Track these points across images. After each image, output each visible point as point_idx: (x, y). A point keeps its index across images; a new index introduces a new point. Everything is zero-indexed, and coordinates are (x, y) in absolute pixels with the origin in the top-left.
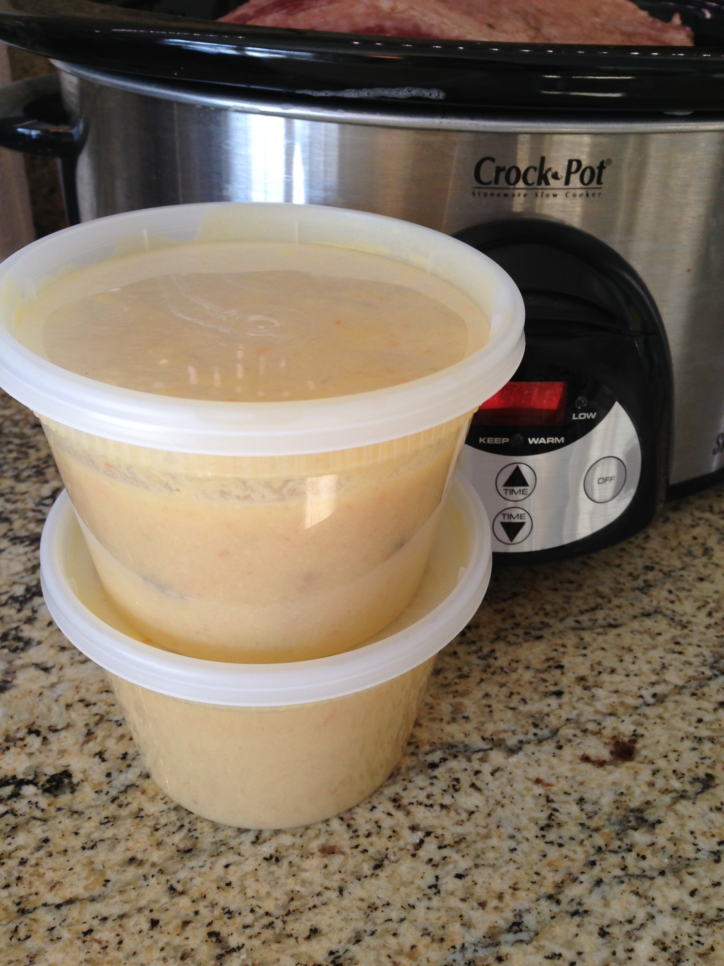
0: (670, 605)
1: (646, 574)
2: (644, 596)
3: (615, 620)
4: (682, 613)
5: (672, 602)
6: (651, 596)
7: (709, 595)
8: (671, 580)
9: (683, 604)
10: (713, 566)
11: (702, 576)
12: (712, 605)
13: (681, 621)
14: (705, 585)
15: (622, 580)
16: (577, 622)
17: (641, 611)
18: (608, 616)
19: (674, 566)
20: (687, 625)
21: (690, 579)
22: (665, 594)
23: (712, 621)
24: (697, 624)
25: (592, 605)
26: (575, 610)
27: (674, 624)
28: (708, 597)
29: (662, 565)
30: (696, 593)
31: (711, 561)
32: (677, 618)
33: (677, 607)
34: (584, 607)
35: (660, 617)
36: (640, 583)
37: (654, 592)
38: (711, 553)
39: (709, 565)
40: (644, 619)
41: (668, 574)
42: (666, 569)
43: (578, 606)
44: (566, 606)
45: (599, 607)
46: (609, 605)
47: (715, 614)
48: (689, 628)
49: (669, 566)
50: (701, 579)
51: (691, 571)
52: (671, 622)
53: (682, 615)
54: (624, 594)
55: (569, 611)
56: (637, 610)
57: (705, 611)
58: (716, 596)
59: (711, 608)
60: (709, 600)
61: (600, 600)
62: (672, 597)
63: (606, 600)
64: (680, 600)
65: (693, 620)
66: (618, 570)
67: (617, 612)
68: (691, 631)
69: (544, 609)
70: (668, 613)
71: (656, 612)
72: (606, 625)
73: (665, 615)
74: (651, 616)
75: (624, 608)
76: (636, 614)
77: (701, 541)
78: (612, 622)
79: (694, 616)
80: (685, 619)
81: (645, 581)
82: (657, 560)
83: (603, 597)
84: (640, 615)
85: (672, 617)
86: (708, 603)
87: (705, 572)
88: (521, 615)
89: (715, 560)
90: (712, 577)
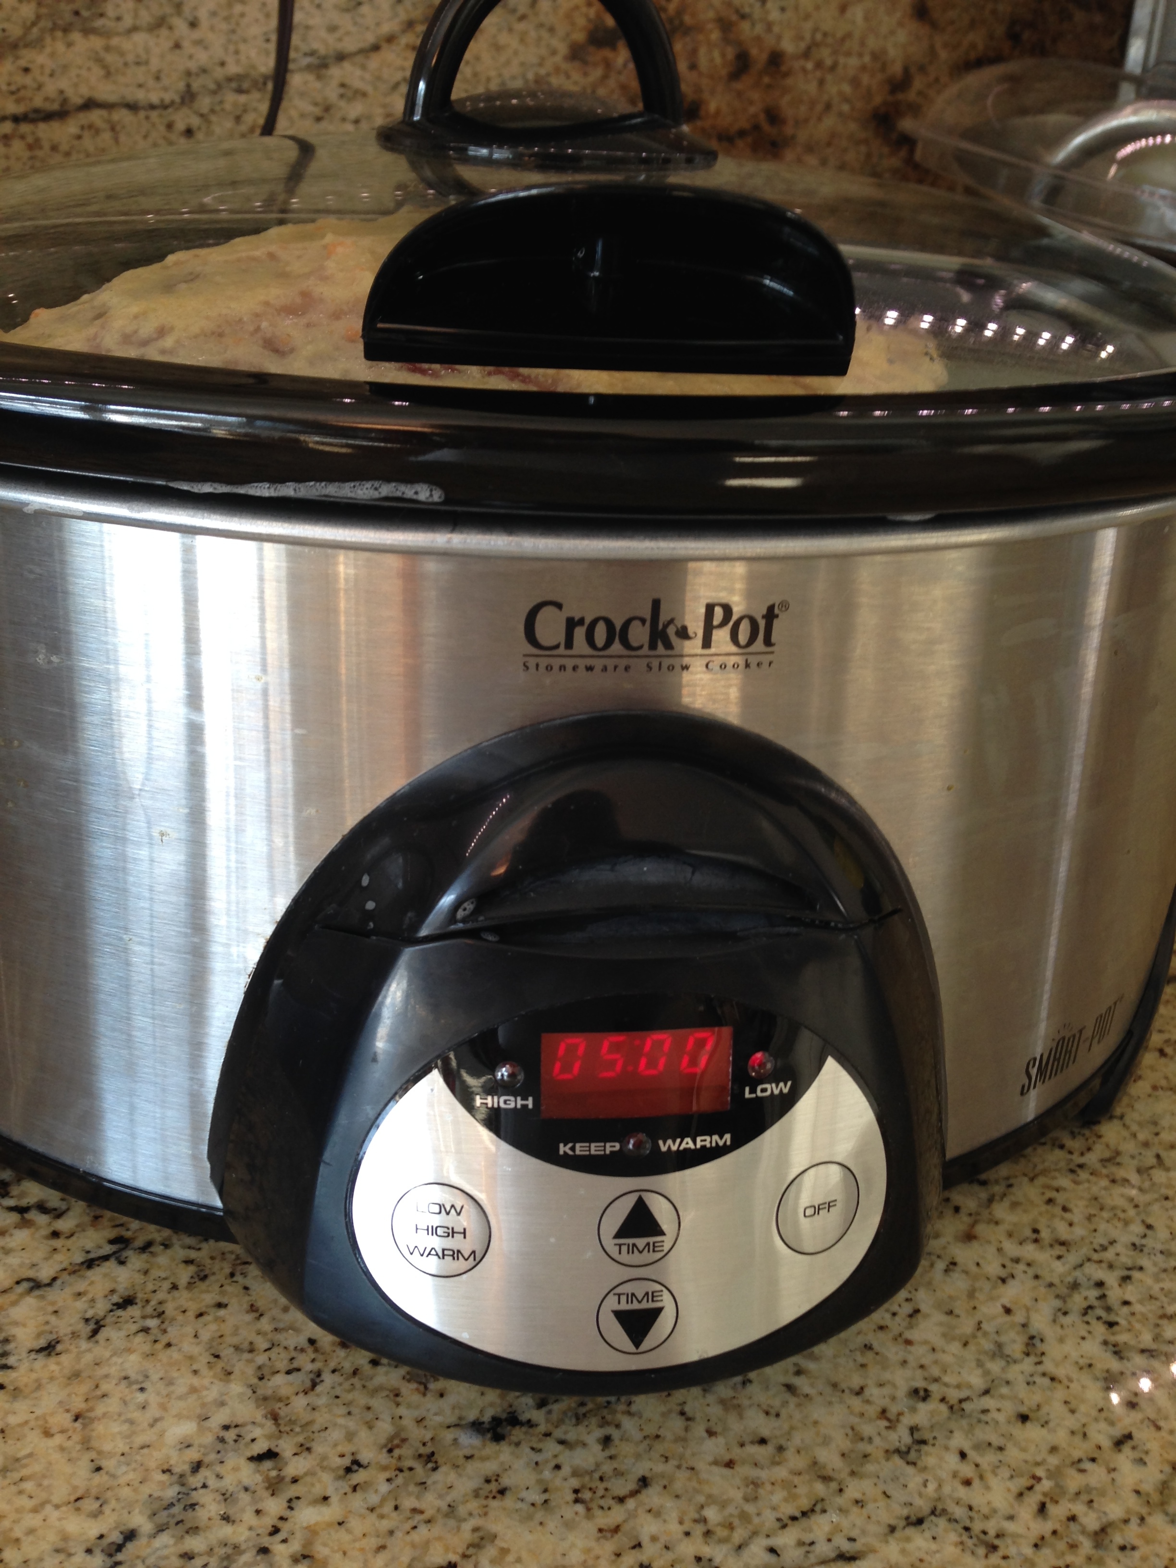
0: (962, 1492)
1: (913, 1410)
2: (910, 1470)
3: (852, 1540)
4: (985, 1510)
5: (967, 1483)
6: (925, 1469)
7: (1039, 1459)
8: (964, 1423)
9: (988, 1488)
10: (1046, 1381)
11: (1024, 1410)
12: (1046, 1485)
13: (985, 1533)
14: (1032, 1432)
15: (867, 1429)
16: (772, 1550)
17: (905, 1512)
18: (837, 1529)
19: (970, 1386)
20: (996, 1542)
21: (1001, 1417)
22: (953, 1460)
23: (1046, 1527)
24: (1016, 1536)
25: (805, 1503)
26: (769, 1519)
27: (970, 1543)
28: (1038, 1464)
29: (946, 1385)
30: (1013, 1454)
31: (1040, 1369)
32: (977, 1527)
33: (976, 1496)
34: (790, 1509)
35: (942, 1522)
36: (901, 1437)
37: (930, 1457)
38: (1041, 1347)
39: (1039, 1380)
40: (911, 1531)
41: (956, 1409)
42: (954, 1395)
43: (774, 1509)
44: (750, 1508)
45: (818, 1508)
46: (840, 1501)
47: (1051, 1509)
48: (1001, 1553)
49: (958, 1387)
50: (1024, 1418)
51: (1002, 1397)
52: (965, 1538)
53: (986, 1517)
54: (870, 1468)
55: (756, 1520)
56: (893, 1512)
57: (1033, 1500)
58: (1053, 1461)
59: (1045, 1494)
60: (1040, 1472)
61: (820, 1488)
62: (967, 1470)
63: (834, 1485)
64: (981, 1477)
65: (1010, 1527)
66: (856, 1403)
67: (856, 1516)
68: (1005, 1558)
69: (705, 1521)
70: (959, 1512)
71: (933, 1512)
72: (833, 1555)
73: (953, 1520)
74: (925, 1526)
75: (871, 1506)
76: (893, 1522)
77: (1019, 1317)
78: (846, 1546)
79: (1011, 1518)
80: (992, 1527)
81: (913, 1430)
82: (935, 1372)
83: (826, 1479)
84: (903, 1523)
85: (968, 1523)
86: (1039, 1479)
87: (1030, 1398)
88: (654, 1539)
89: (1048, 1366)
90: (1045, 1409)
